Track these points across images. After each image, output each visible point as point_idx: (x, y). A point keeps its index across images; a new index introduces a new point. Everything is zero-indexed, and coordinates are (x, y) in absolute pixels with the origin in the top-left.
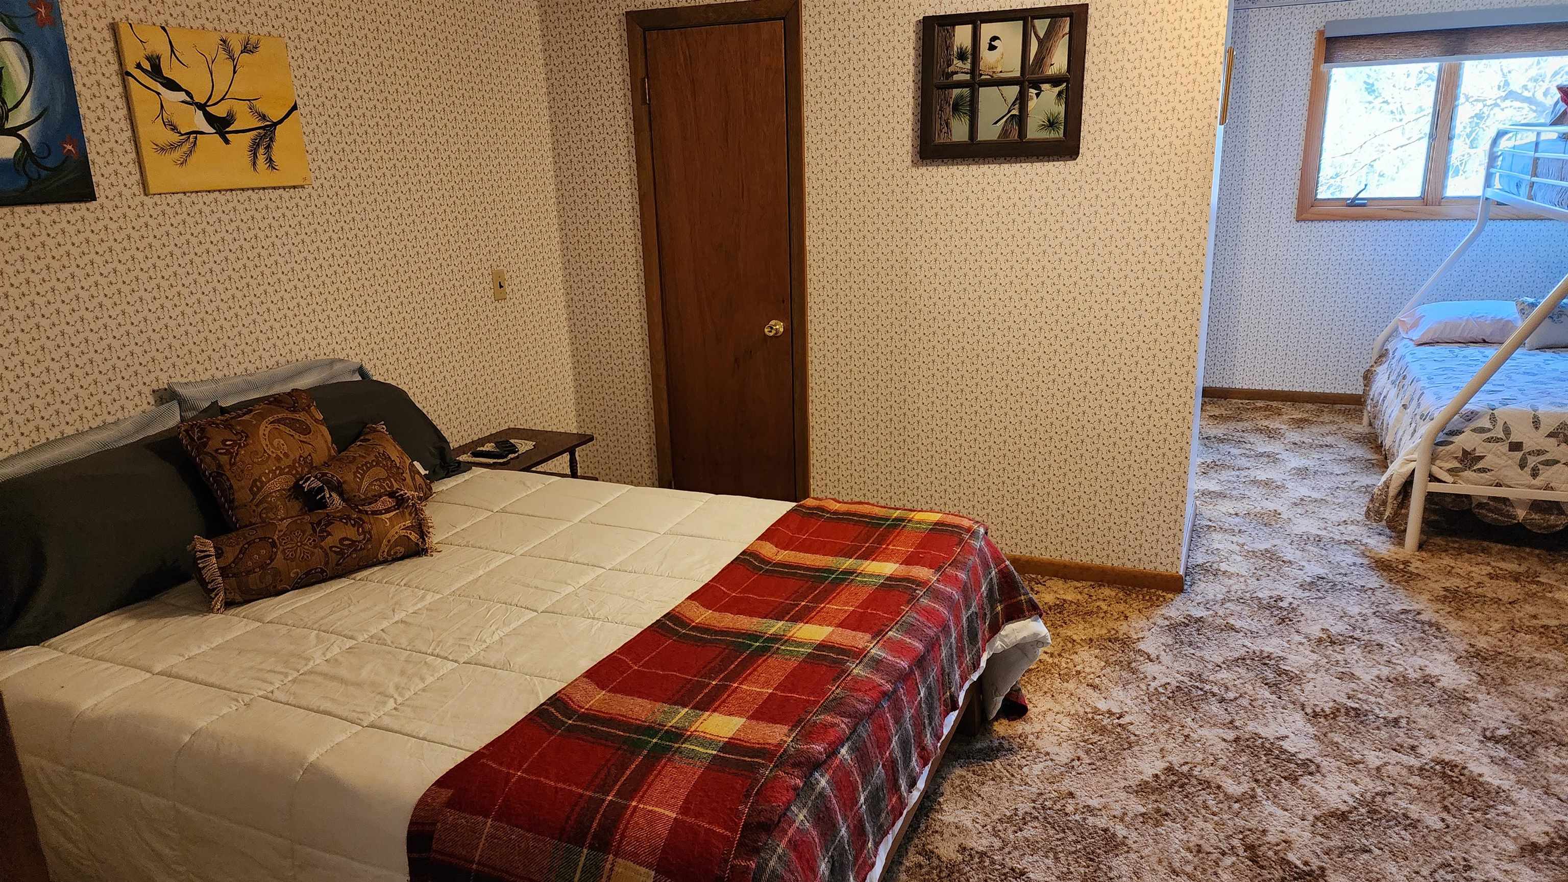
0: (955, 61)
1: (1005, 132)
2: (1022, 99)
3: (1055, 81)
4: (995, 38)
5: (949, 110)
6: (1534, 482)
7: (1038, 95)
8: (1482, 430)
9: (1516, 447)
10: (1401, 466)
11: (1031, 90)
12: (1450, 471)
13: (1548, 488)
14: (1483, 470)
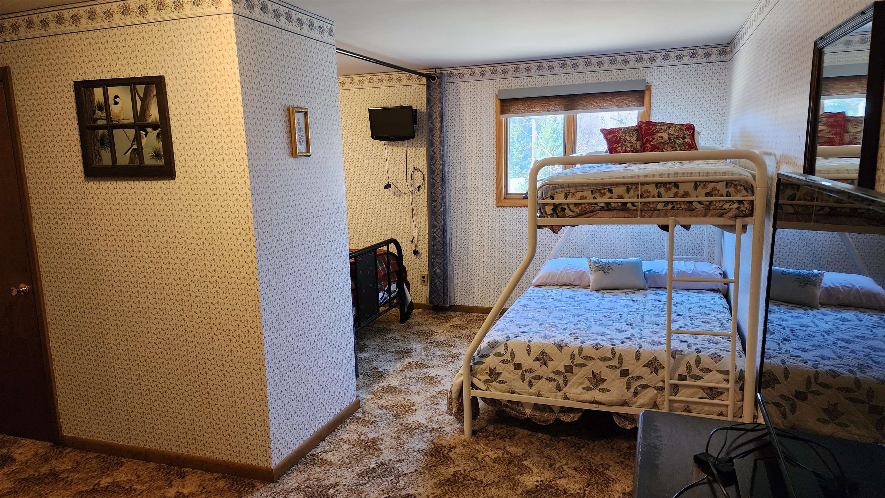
0: (97, 111)
1: (132, 160)
2: (138, 139)
3: (154, 126)
4: (116, 97)
5: (98, 143)
6: (530, 390)
7: (146, 135)
8: (499, 355)
9: (518, 366)
10: (457, 379)
11: (142, 132)
12: (485, 382)
13: (539, 395)
14: (502, 382)
